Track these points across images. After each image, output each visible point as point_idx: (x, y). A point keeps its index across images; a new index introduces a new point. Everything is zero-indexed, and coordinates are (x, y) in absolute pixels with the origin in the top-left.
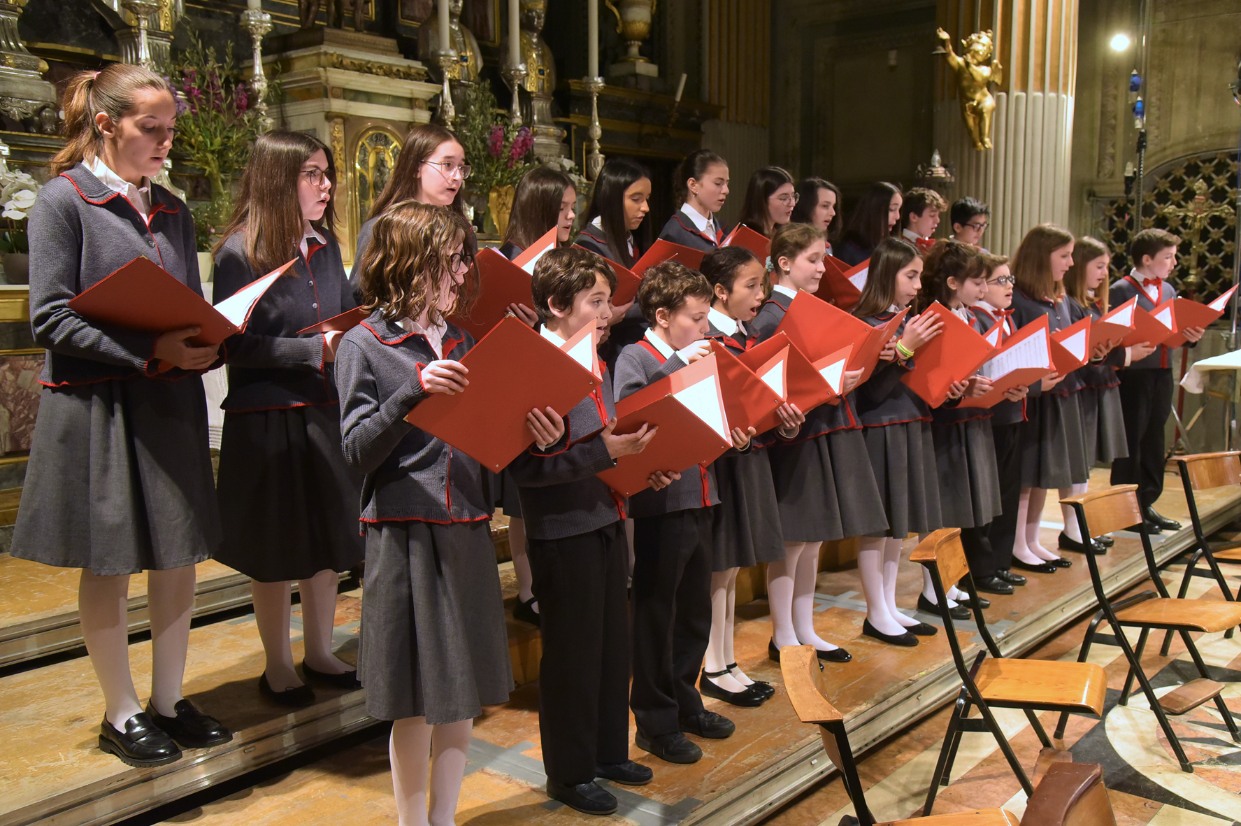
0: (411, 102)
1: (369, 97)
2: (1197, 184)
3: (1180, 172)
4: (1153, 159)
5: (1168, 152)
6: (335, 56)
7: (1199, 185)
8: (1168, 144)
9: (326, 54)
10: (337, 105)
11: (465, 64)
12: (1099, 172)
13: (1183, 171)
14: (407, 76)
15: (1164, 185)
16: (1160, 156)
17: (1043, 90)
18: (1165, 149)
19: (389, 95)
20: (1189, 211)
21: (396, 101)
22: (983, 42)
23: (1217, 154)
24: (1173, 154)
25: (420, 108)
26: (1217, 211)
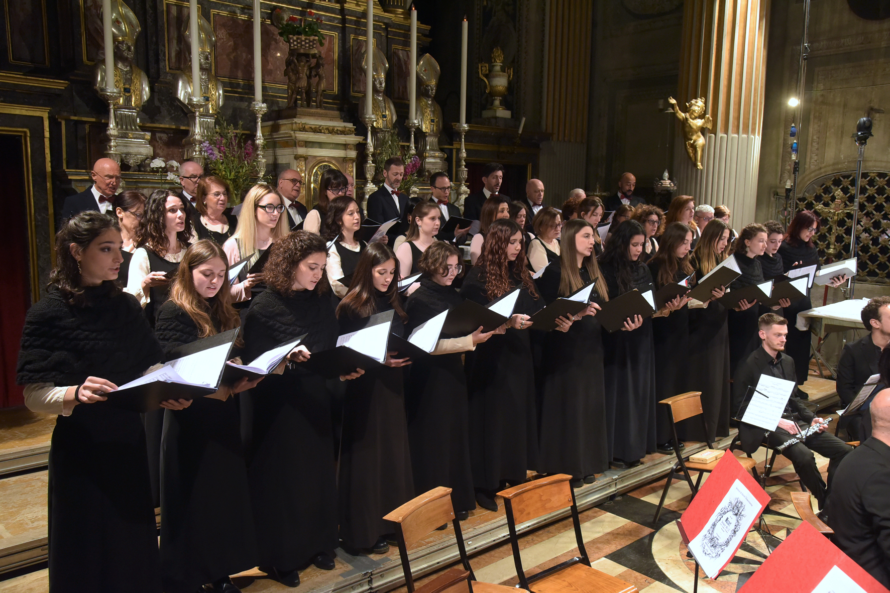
0: (345, 146)
1: (321, 145)
2: (837, 192)
3: (829, 183)
4: (813, 175)
5: (823, 170)
6: (301, 124)
7: (838, 193)
8: (823, 165)
9: (296, 123)
10: (301, 151)
11: (385, 119)
12: (781, 181)
13: (831, 183)
14: (343, 133)
15: (820, 191)
16: (817, 172)
17: (738, 133)
18: (820, 168)
19: (332, 143)
20: (831, 208)
21: (337, 146)
22: (698, 105)
23: (852, 173)
24: (825, 172)
25: (351, 149)
26: (848, 210)
